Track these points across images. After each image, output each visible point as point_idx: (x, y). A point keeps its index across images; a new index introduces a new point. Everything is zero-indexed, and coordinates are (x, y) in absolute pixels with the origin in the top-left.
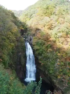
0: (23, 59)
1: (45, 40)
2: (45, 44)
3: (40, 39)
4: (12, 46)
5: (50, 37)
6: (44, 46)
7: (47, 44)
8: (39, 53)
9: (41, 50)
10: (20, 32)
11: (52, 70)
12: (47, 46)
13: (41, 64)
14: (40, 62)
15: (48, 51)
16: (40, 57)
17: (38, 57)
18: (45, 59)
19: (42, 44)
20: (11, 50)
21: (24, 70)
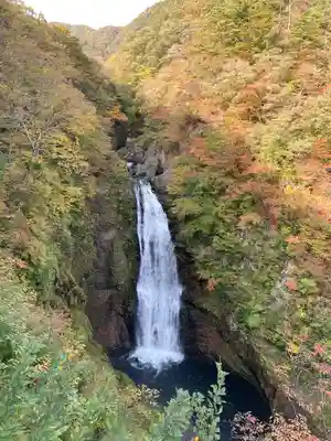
0: (121, 263)
1: (230, 174)
2: (228, 191)
3: (204, 166)
4: (72, 200)
5: (254, 159)
6: (222, 198)
7: (237, 190)
8: (197, 234)
9: (207, 220)
10: (110, 135)
11: (260, 312)
12: (237, 203)
13: (203, 282)
14: (203, 274)
15: (242, 225)
16: (201, 253)
17: (194, 250)
18: (225, 261)
19: (212, 192)
20: (68, 219)
21: (125, 310)
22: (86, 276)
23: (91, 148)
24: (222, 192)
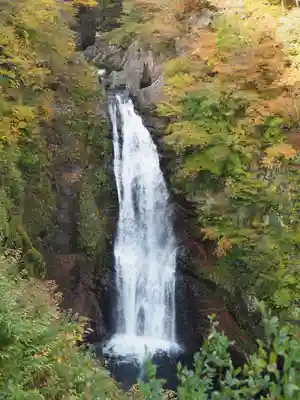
0: (92, 215)
1: (251, 86)
2: (249, 110)
3: (213, 75)
4: (22, 125)
5: (288, 64)
6: (241, 122)
7: (261, 109)
8: (203, 175)
9: (218, 154)
11: (291, 287)
12: (262, 129)
13: (210, 244)
14: (210, 232)
15: (268, 161)
16: (208, 202)
17: (198, 199)
18: (242, 214)
20: (16, 154)
21: (98, 283)
22: (43, 235)
23: (47, 48)
24: (240, 112)
